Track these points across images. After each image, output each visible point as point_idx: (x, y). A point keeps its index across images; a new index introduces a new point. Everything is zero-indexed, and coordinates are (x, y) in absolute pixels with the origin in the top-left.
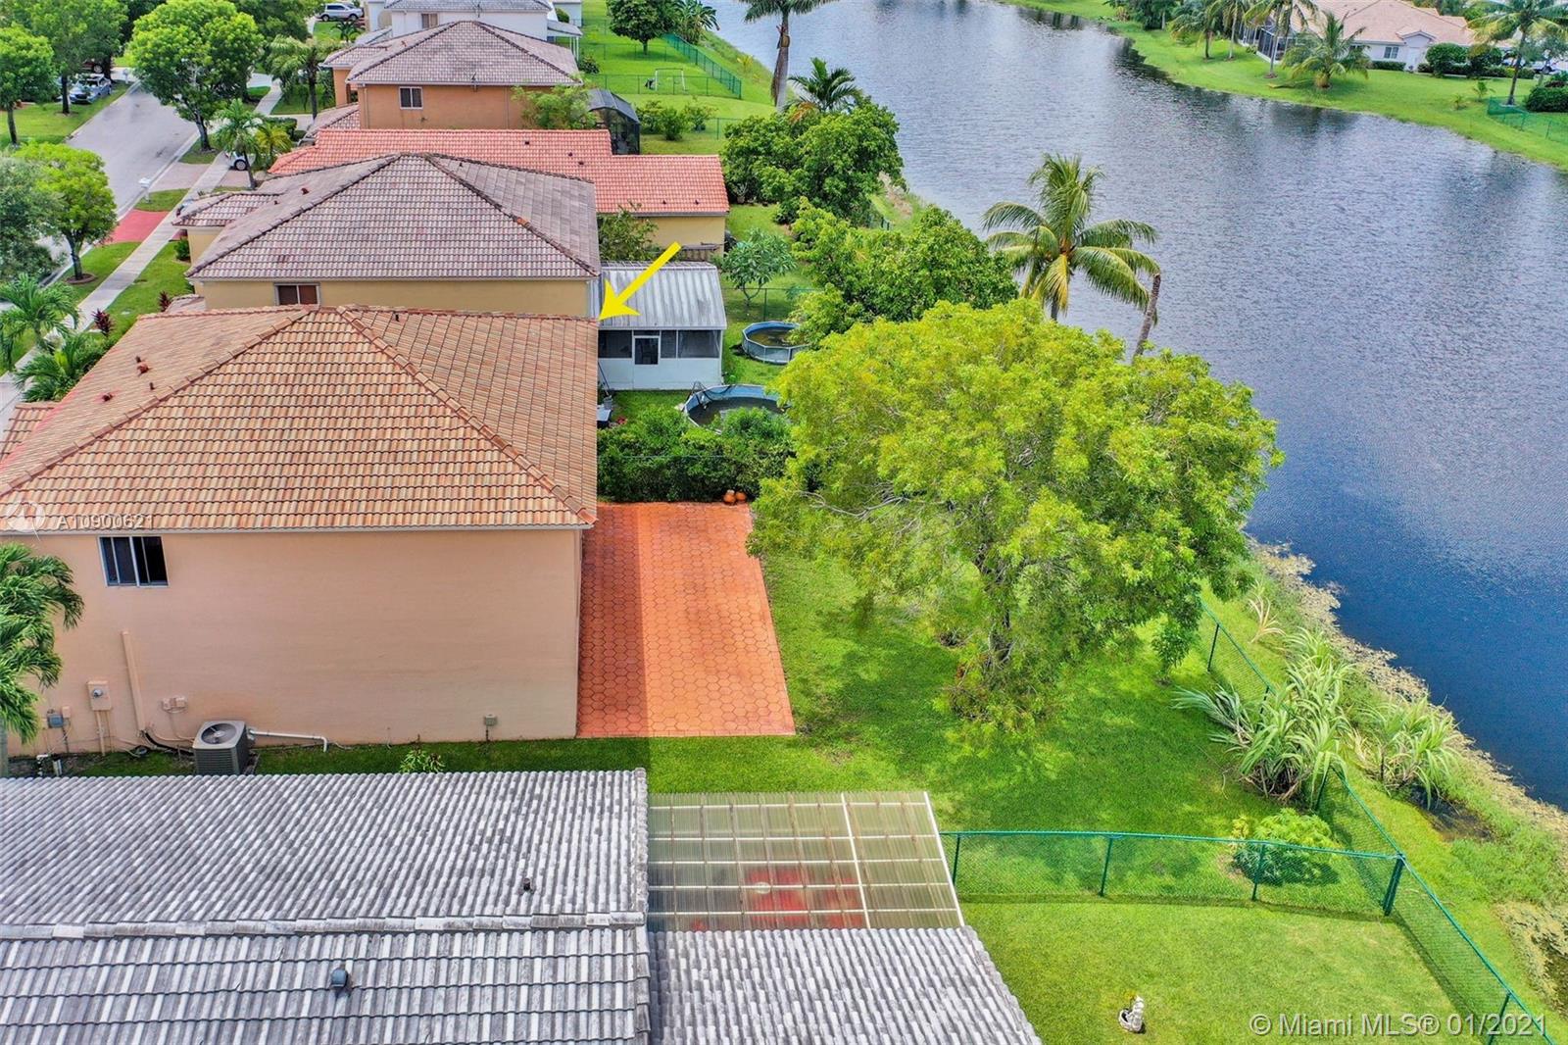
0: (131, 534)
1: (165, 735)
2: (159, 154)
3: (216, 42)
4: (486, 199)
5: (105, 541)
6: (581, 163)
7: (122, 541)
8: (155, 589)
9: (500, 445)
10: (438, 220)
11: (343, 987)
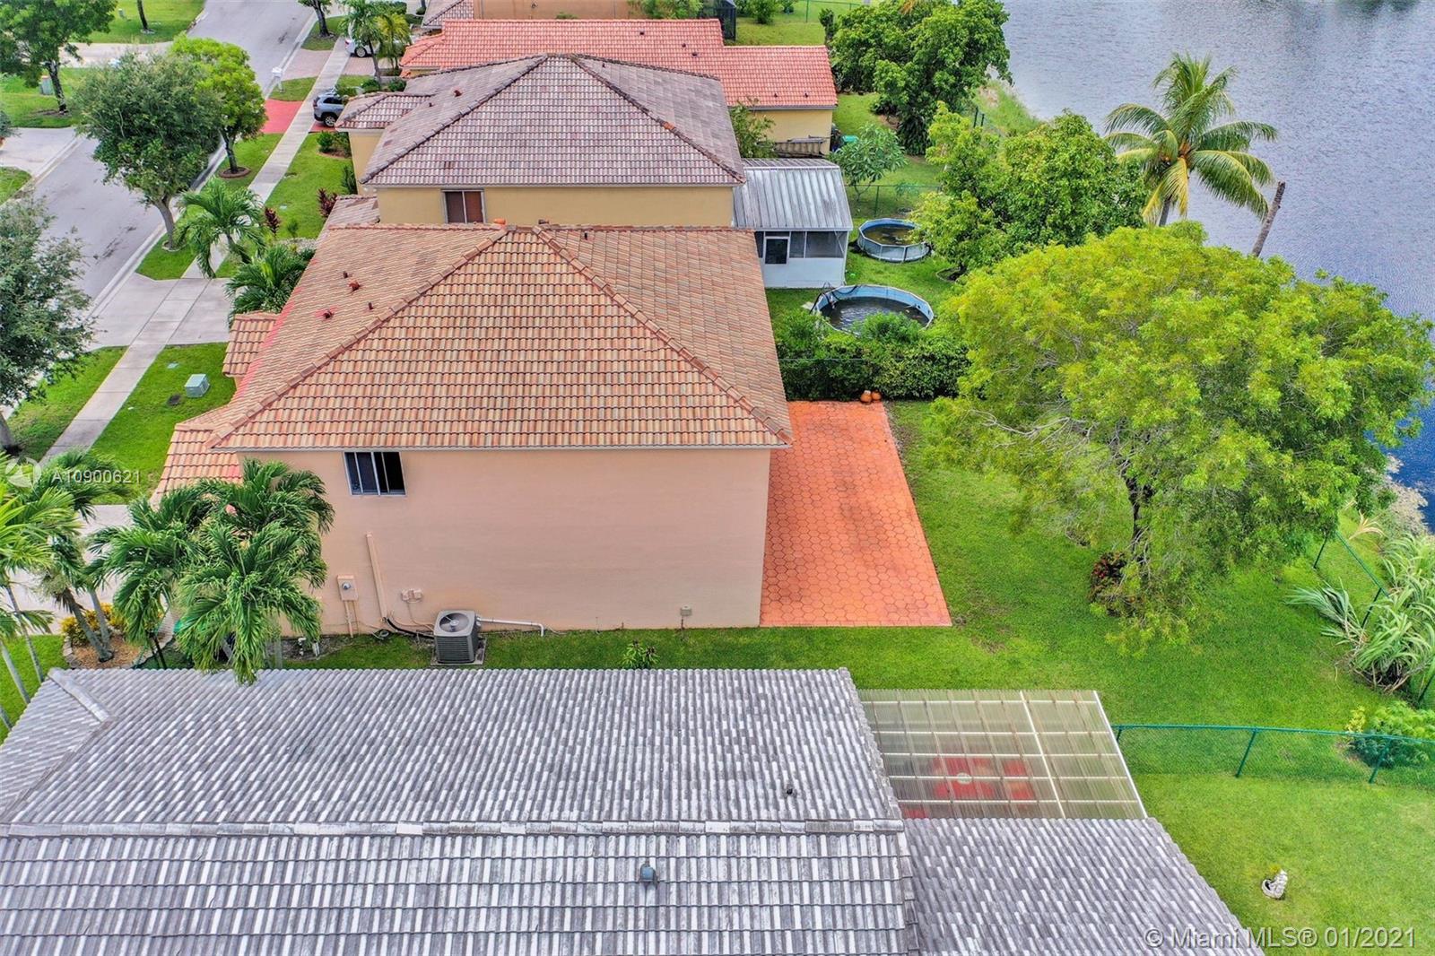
0: (372, 451)
1: (404, 621)
2: (281, 40)
4: (633, 102)
5: (349, 456)
6: (694, 55)
7: (364, 456)
8: (394, 497)
9: (700, 367)
10: (589, 125)
11: (649, 881)
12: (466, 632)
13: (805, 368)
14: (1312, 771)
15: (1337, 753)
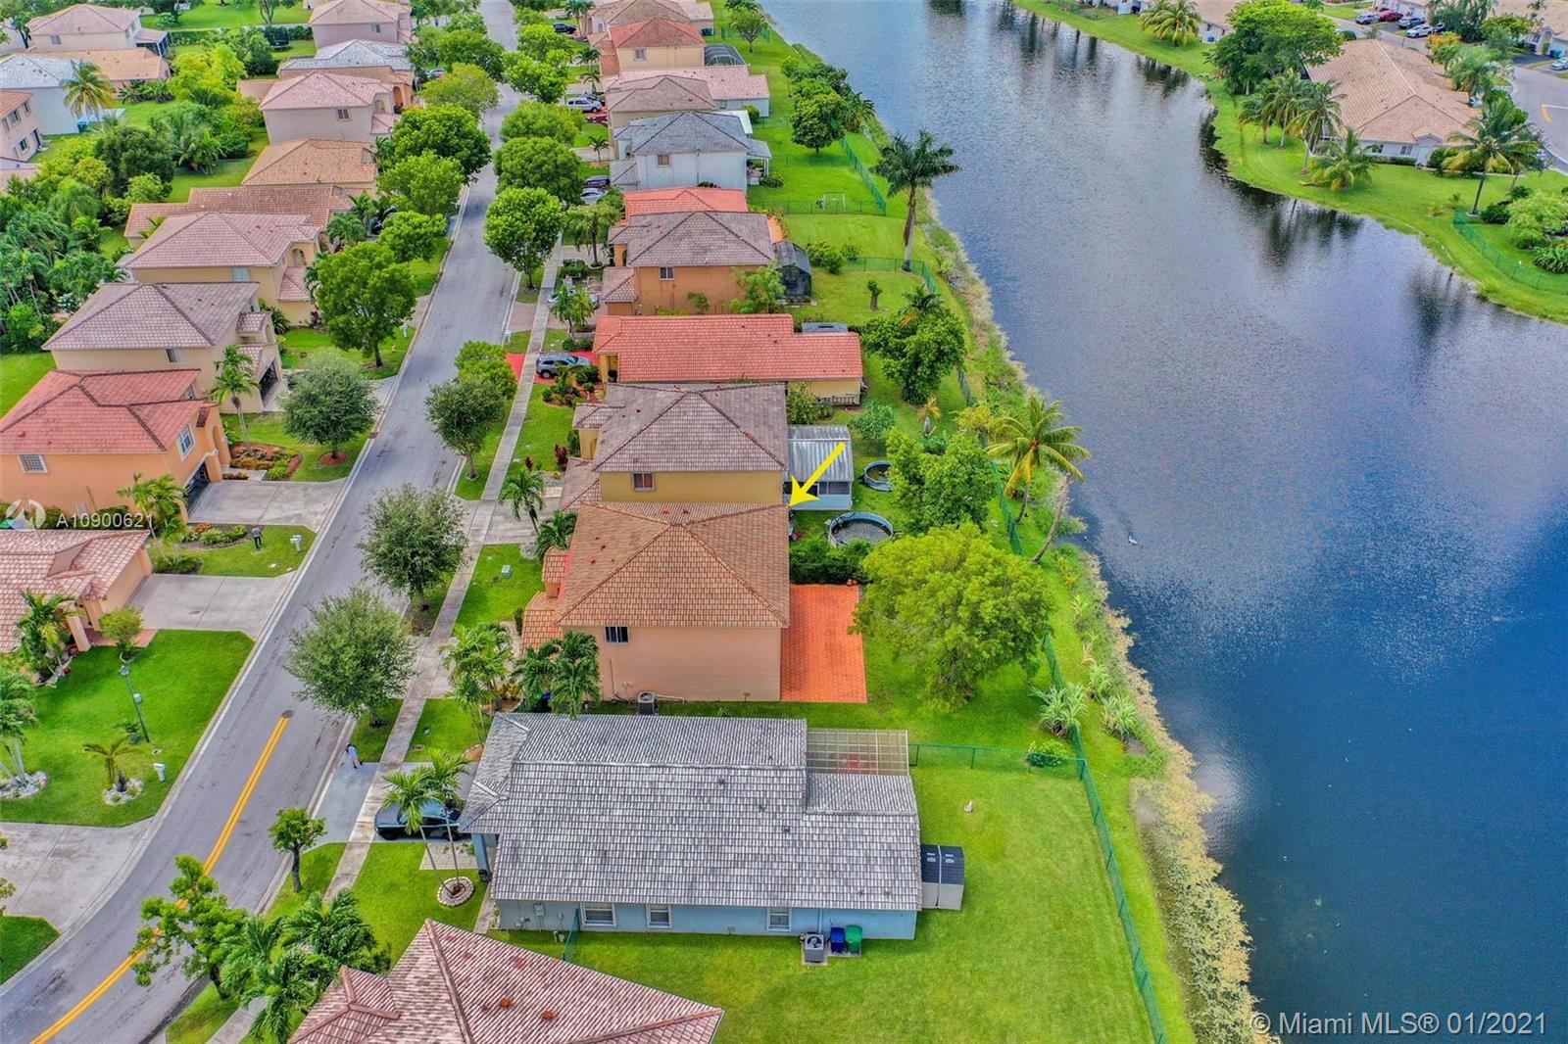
1: (624, 697)
2: (501, 293)
3: (538, 223)
4: (732, 422)
6: (775, 342)
9: (752, 591)
12: (652, 701)
13: (817, 568)
14: (1005, 767)
15: (1021, 761)
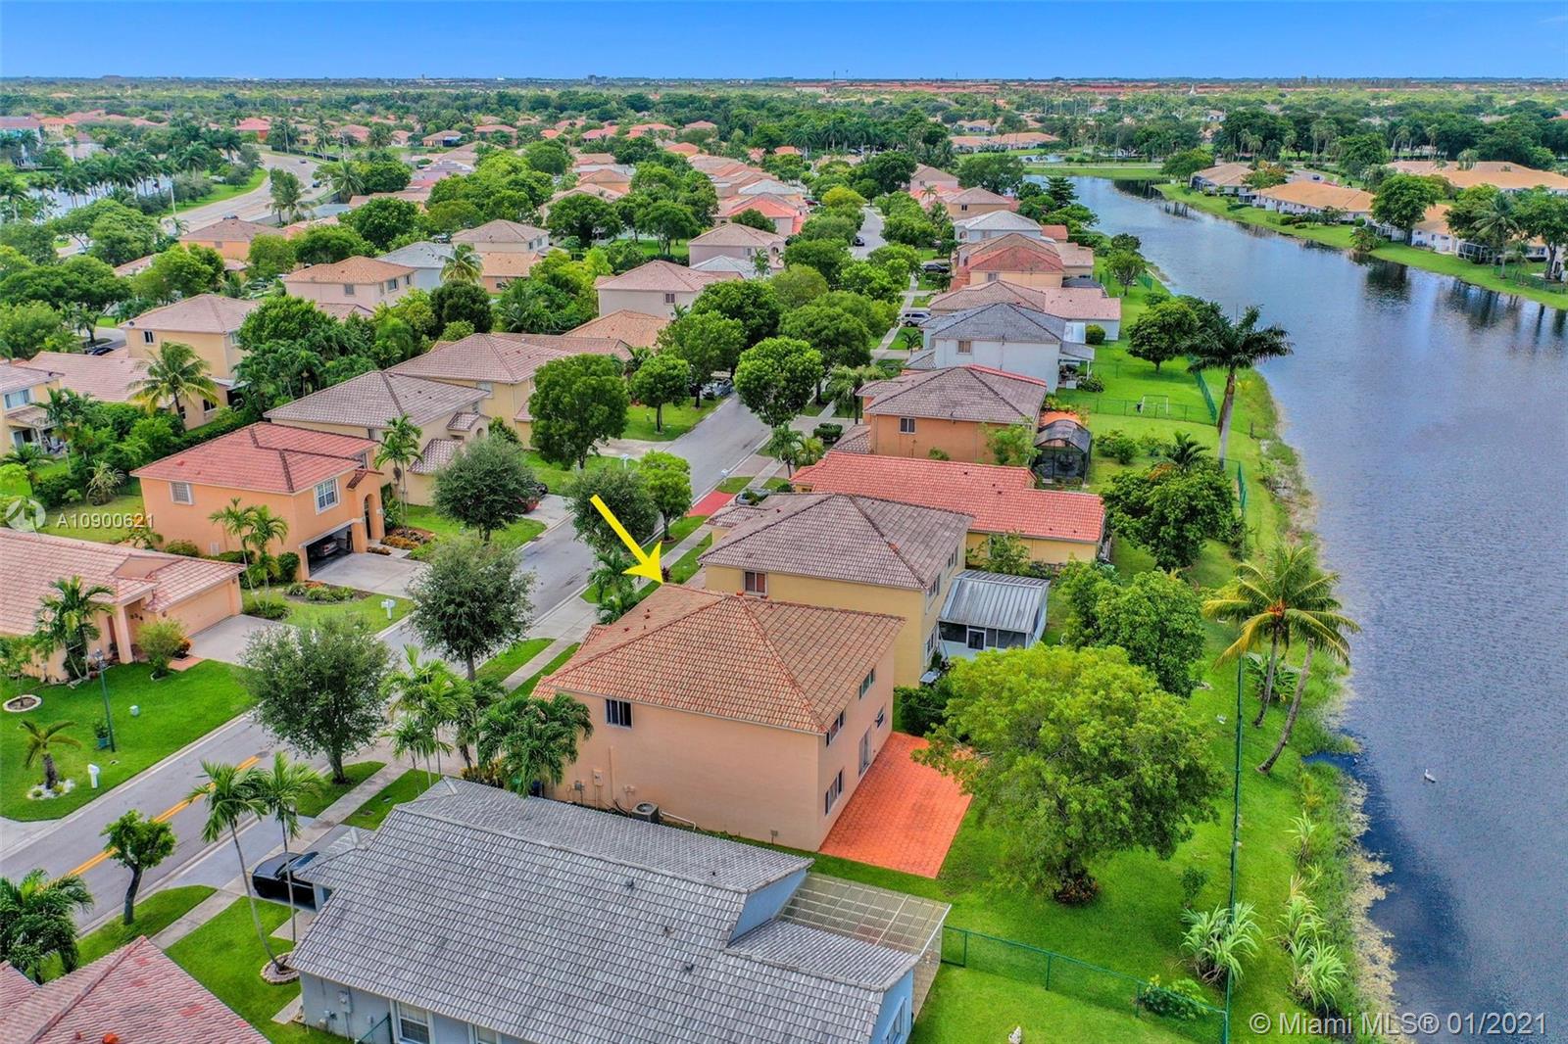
0: (618, 700)
2: (746, 446)
4: (877, 529)
5: (608, 701)
6: (1000, 493)
7: (614, 702)
8: (627, 728)
9: (794, 683)
10: (845, 540)
